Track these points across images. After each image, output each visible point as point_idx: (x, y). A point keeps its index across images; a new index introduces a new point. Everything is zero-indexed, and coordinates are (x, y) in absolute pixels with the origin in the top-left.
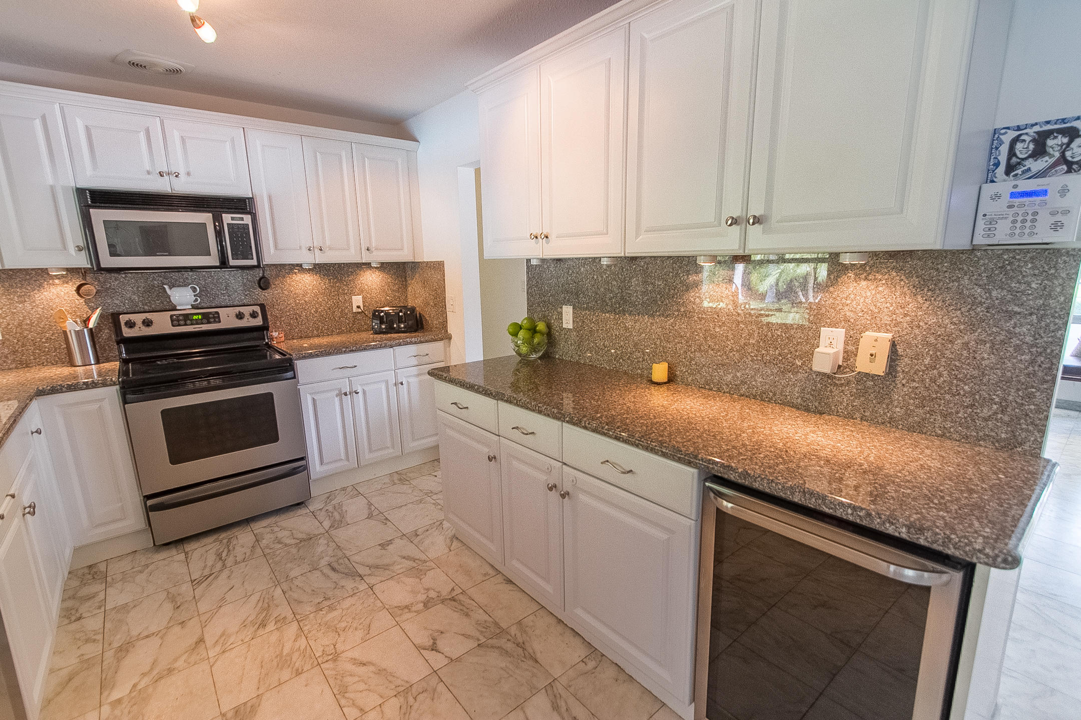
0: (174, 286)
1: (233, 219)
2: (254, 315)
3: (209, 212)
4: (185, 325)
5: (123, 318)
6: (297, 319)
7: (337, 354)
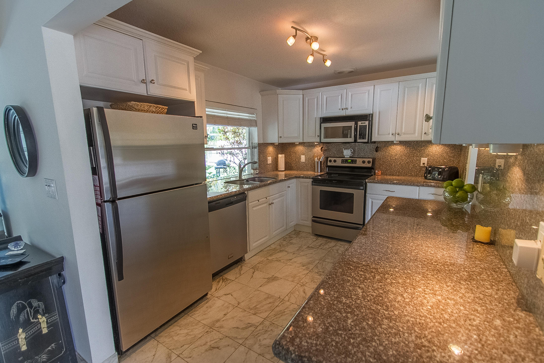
0: (346, 149)
1: (362, 123)
2: (369, 162)
3: (354, 121)
4: (345, 163)
5: (329, 159)
6: (390, 166)
7: (386, 184)
